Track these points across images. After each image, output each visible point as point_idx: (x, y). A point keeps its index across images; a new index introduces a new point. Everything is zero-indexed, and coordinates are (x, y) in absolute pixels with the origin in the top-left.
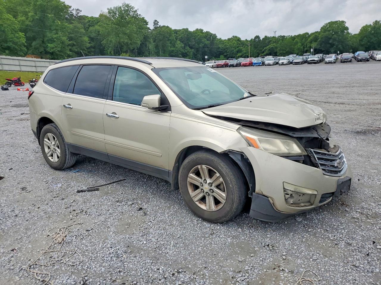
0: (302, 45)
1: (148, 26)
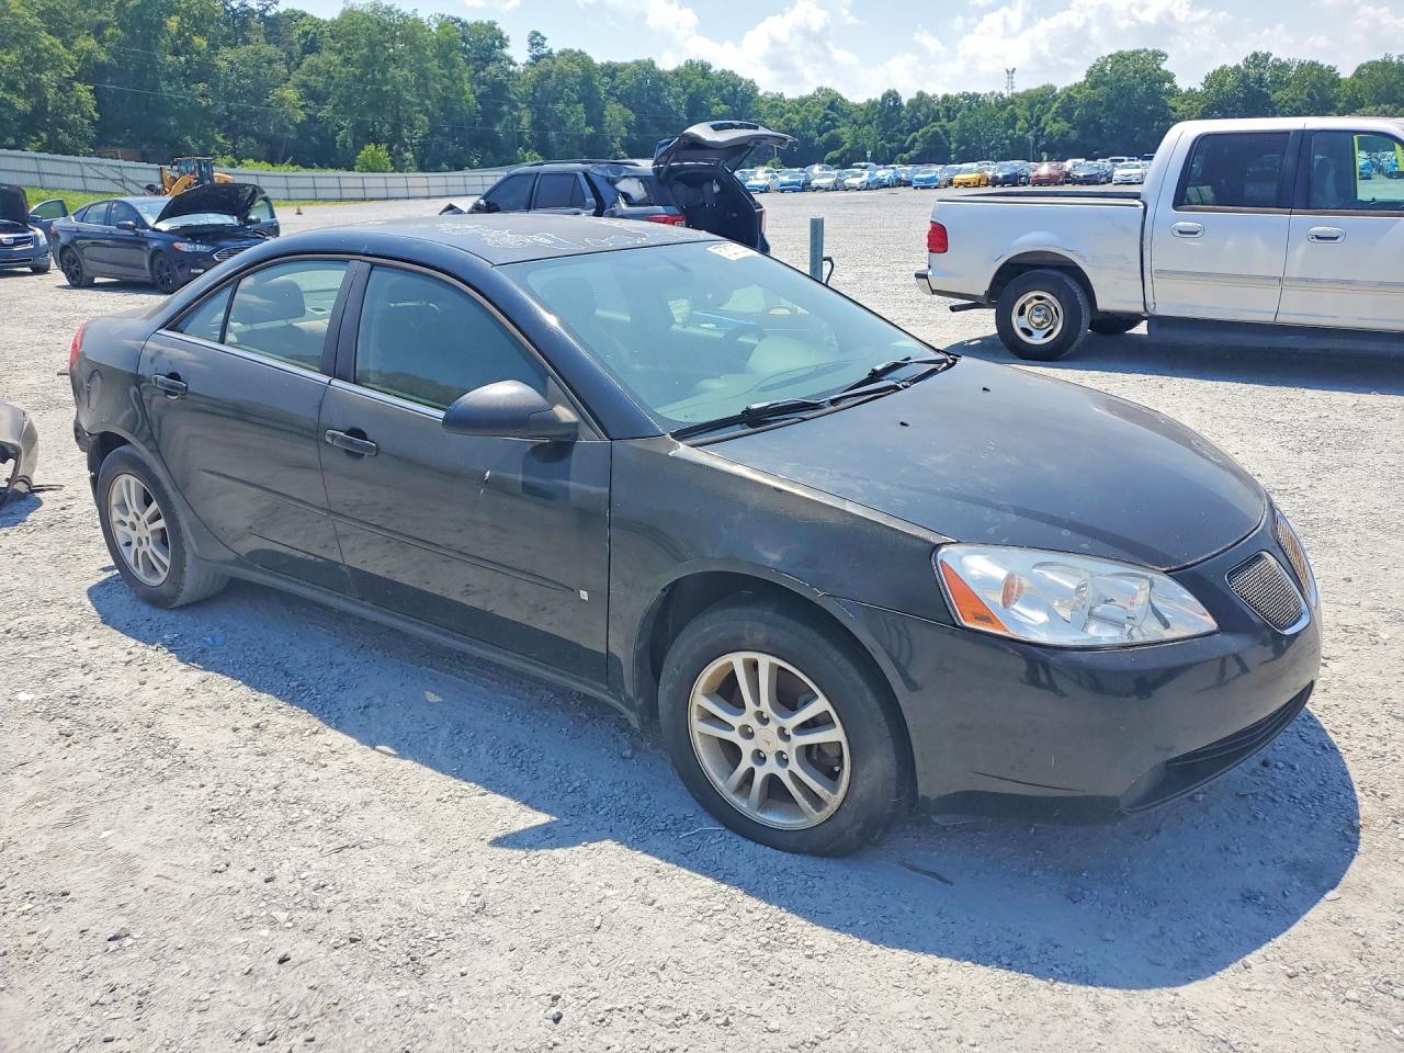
1: (507, 51)
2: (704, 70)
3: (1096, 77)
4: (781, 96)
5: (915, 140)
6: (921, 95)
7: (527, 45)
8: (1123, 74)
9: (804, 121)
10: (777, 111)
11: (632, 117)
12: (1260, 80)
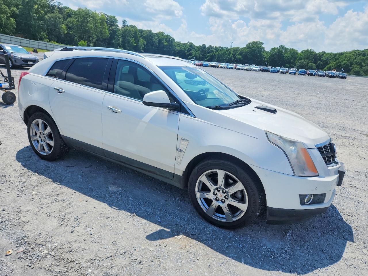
0: (233, 56)
1: (117, 24)
2: (163, 34)
3: (248, 46)
4: (180, 42)
5: (208, 56)
6: (210, 46)
7: (122, 23)
8: (254, 46)
9: (184, 49)
10: (179, 46)
11: (145, 43)
12: (282, 51)
